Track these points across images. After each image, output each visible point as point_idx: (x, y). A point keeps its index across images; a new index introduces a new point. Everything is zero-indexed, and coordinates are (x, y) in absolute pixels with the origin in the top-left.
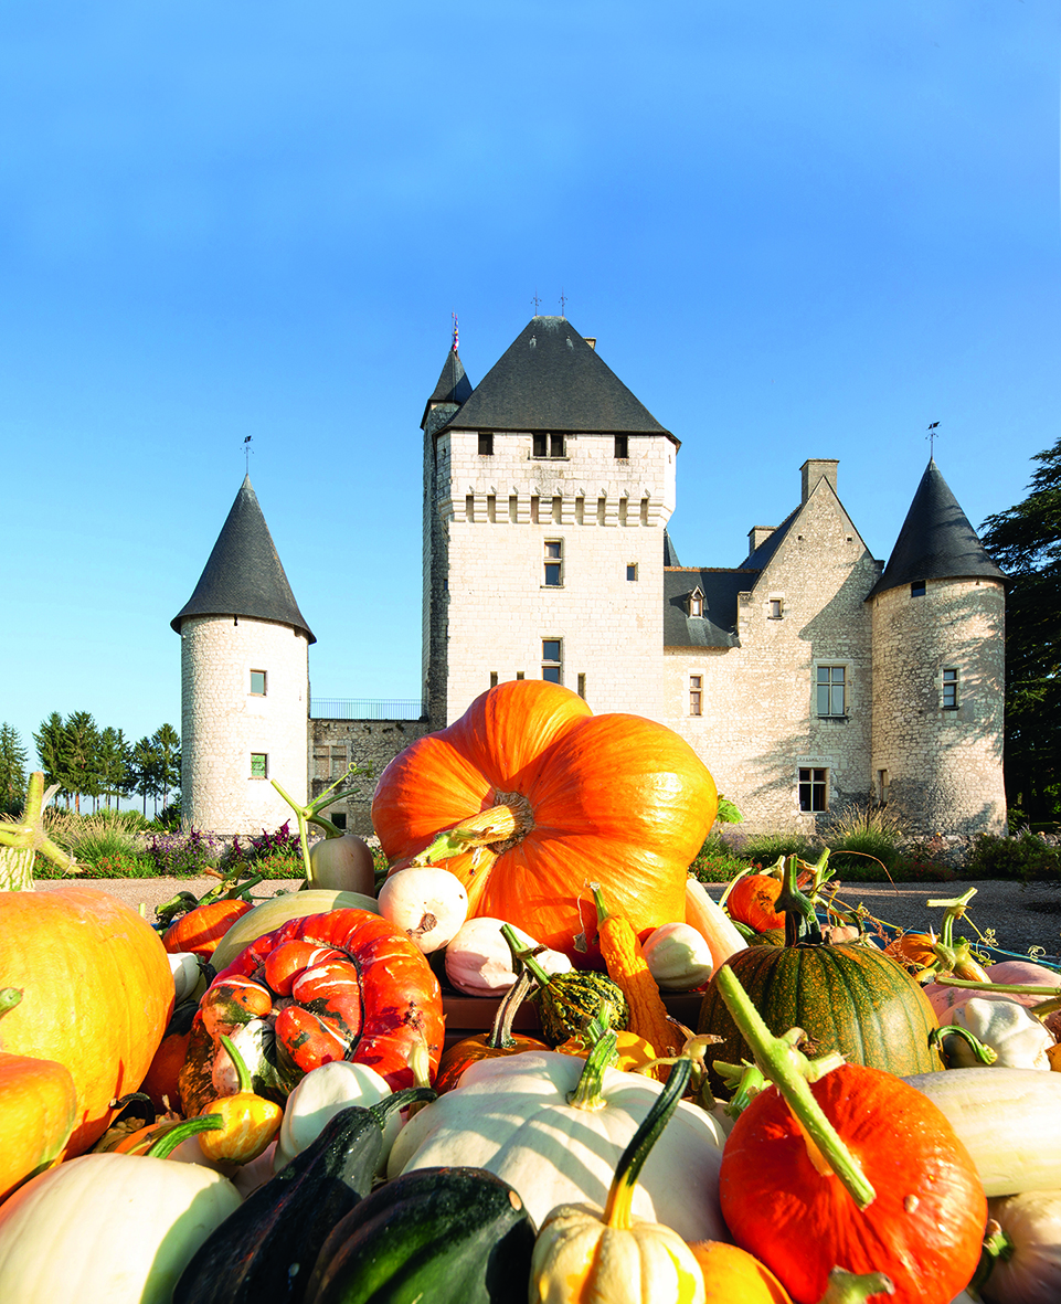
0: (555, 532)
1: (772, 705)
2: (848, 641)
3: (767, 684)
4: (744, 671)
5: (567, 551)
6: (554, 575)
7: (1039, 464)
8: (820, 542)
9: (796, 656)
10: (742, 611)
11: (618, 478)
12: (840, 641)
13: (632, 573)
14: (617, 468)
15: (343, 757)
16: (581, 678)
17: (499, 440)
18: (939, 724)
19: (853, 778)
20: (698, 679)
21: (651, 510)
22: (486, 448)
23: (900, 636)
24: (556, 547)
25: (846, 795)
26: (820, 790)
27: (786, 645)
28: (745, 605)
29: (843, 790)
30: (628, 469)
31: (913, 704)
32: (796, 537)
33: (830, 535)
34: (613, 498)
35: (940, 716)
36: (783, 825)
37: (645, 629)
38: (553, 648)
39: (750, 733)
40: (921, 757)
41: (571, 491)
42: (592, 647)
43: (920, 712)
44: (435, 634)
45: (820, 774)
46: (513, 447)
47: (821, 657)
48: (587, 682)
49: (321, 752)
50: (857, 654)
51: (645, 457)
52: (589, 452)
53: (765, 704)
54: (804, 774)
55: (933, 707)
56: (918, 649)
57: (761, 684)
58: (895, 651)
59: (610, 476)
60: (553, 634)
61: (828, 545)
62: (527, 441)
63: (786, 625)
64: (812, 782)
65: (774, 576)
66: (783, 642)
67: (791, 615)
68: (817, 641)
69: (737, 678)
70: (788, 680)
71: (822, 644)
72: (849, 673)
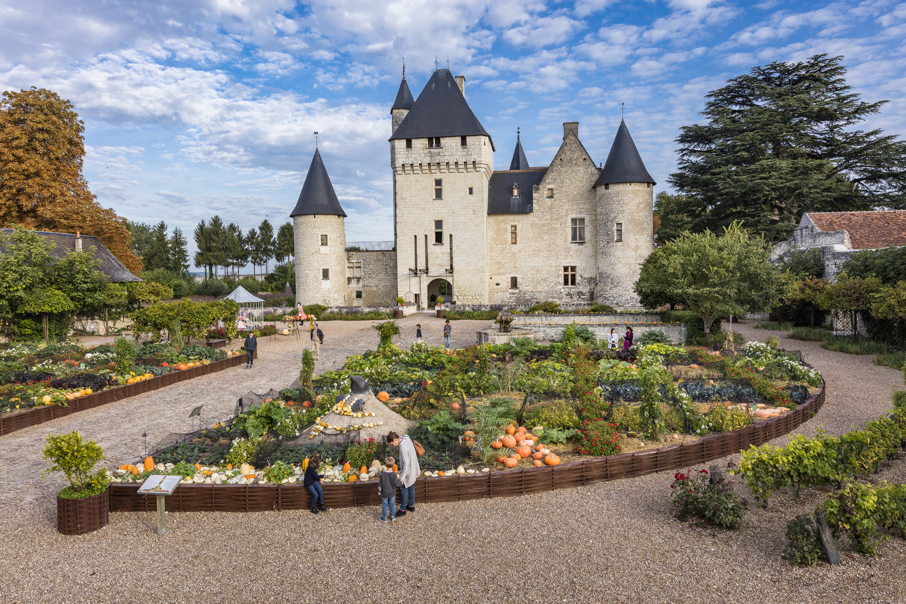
0: (438, 176)
2: (585, 206)
3: (547, 228)
4: (536, 222)
5: (444, 184)
6: (439, 195)
8: (570, 161)
9: (560, 214)
10: (535, 195)
11: (463, 154)
12: (581, 207)
13: (470, 192)
14: (462, 150)
15: (360, 267)
16: (451, 236)
17: (414, 142)
18: (615, 247)
19: (588, 270)
20: (515, 226)
21: (477, 166)
22: (409, 145)
24: (438, 182)
25: (585, 278)
26: (573, 276)
27: (555, 210)
28: (536, 192)
29: (583, 276)
30: (467, 150)
31: (605, 238)
32: (560, 159)
33: (576, 157)
34: (461, 162)
35: (615, 244)
37: (476, 215)
38: (439, 224)
39: (539, 251)
40: (608, 262)
41: (444, 160)
42: (455, 223)
43: (608, 242)
45: (574, 268)
46: (420, 144)
47: (572, 214)
48: (453, 237)
49: (351, 265)
50: (590, 213)
51: (474, 144)
52: (451, 144)
53: (546, 237)
54: (566, 269)
55: (613, 240)
56: (607, 214)
57: (544, 228)
59: (459, 153)
60: (438, 219)
61: (574, 162)
62: (426, 141)
63: (555, 201)
64: (570, 273)
65: (549, 178)
66: (554, 208)
67: (557, 196)
68: (570, 207)
69: (532, 226)
70: (556, 226)
71: (572, 208)
72: (586, 221)
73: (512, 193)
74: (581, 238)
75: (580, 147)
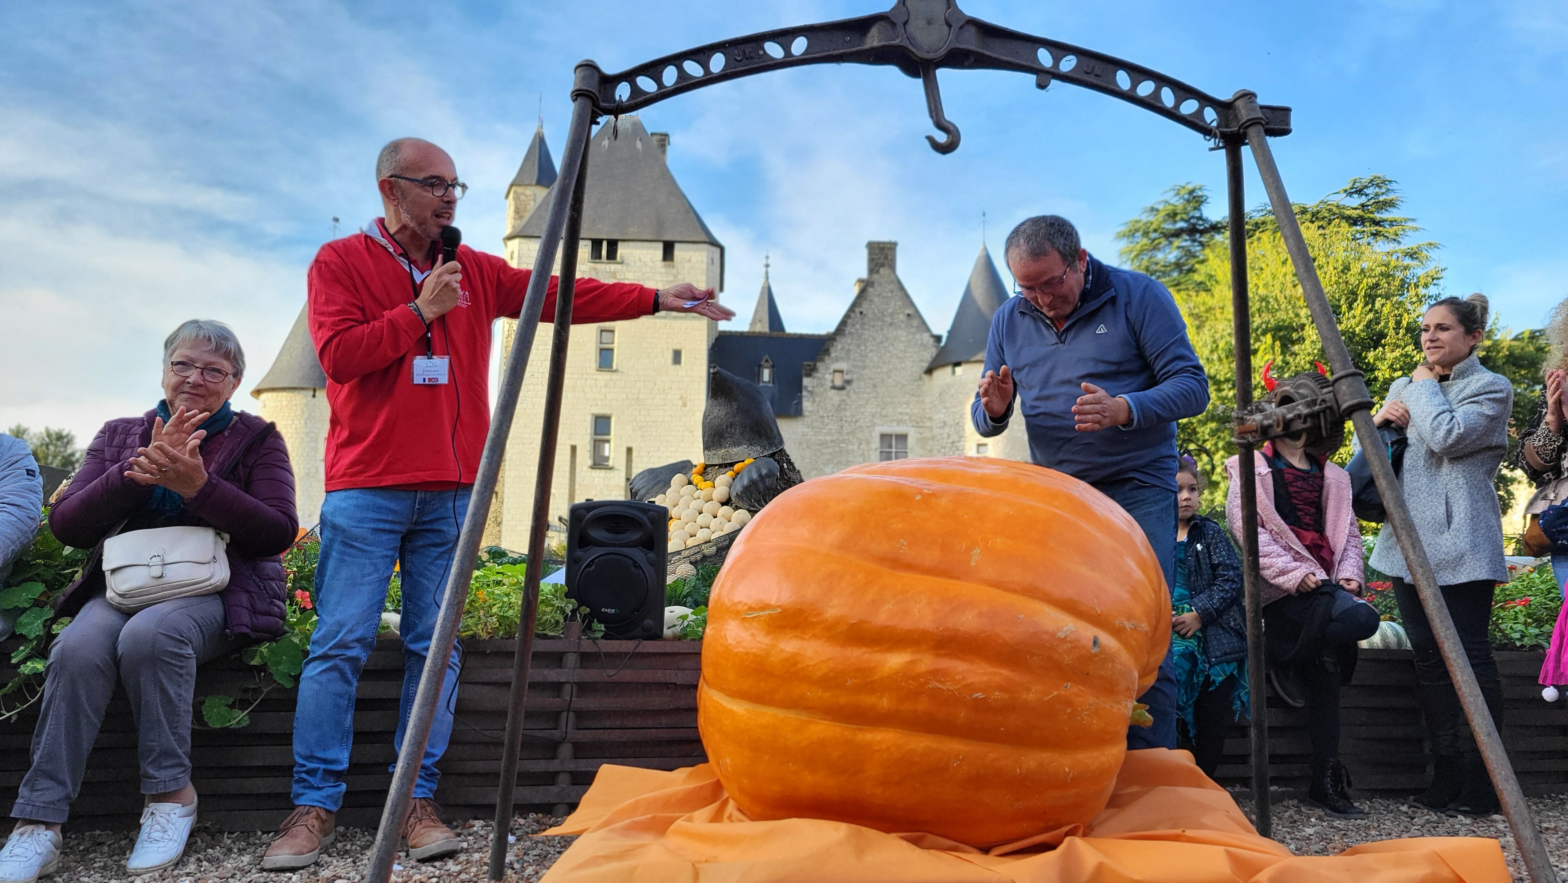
2: (908, 411)
3: (830, 450)
4: (808, 437)
5: (618, 339)
6: (605, 359)
8: (881, 318)
9: (858, 424)
10: (806, 381)
11: (664, 279)
12: (901, 410)
13: (677, 356)
14: (663, 270)
16: (629, 451)
23: (944, 411)
24: (607, 334)
27: (848, 414)
28: (809, 375)
30: (675, 271)
33: (890, 310)
37: (686, 408)
38: (602, 423)
42: (640, 424)
47: (882, 425)
48: (635, 454)
50: (918, 423)
51: (689, 260)
52: (639, 257)
56: (957, 424)
57: (824, 451)
58: (942, 424)
59: (658, 277)
60: (603, 411)
61: (888, 319)
63: (848, 394)
65: (837, 350)
66: (845, 410)
67: (854, 385)
68: (879, 410)
69: (801, 444)
70: (850, 447)
71: (884, 412)
72: (911, 441)
73: (759, 375)
75: (899, 293)
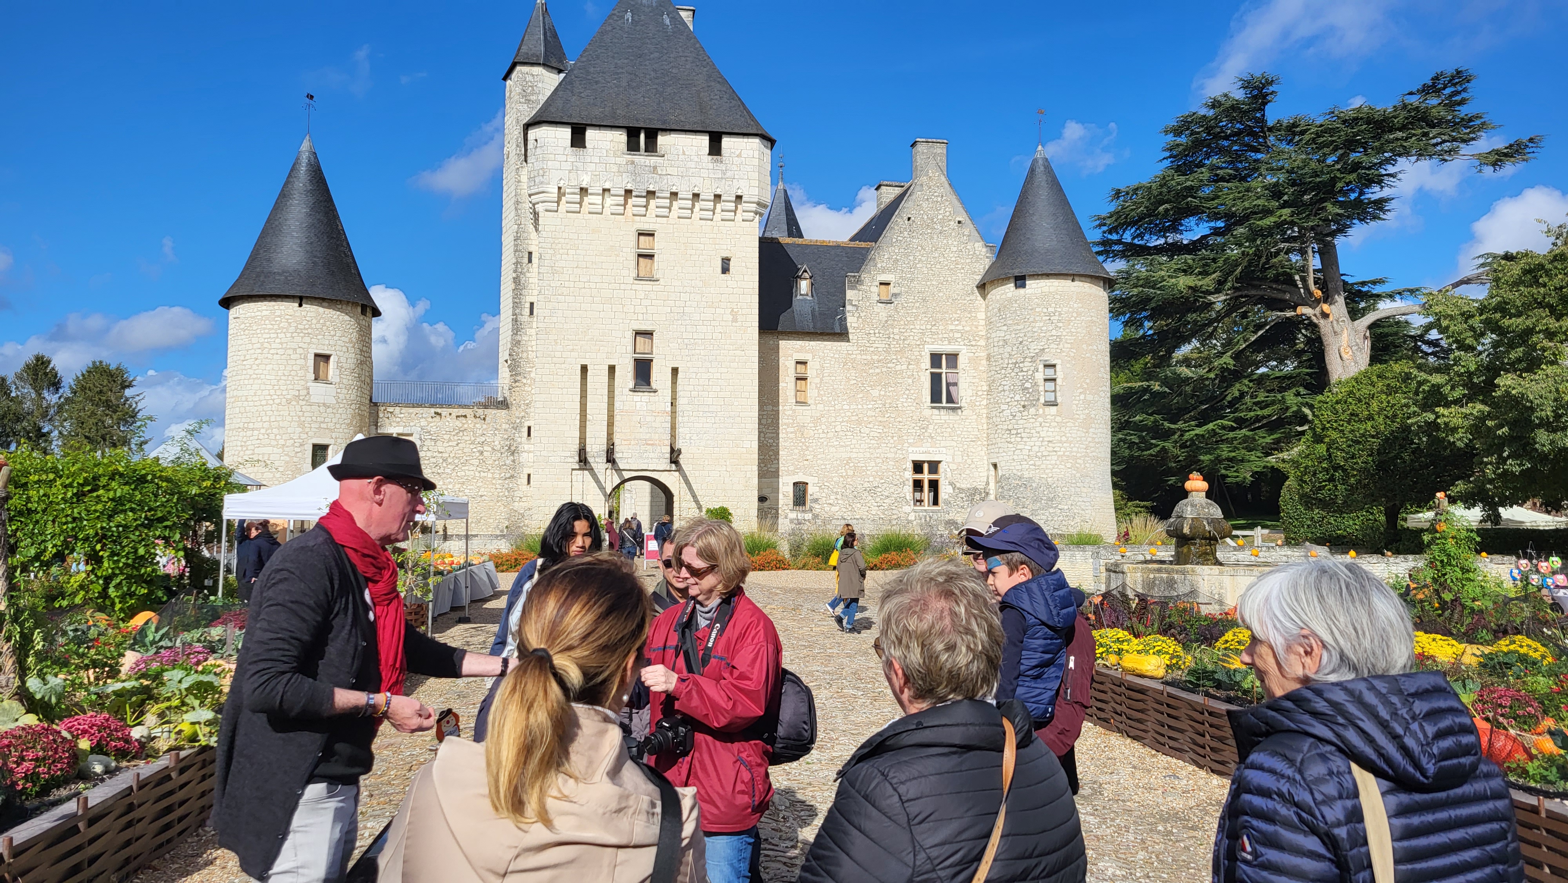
1: (882, 393)
2: (960, 328)
3: (877, 371)
4: (853, 356)
5: (660, 241)
6: (646, 267)
7: (1170, 138)
8: (930, 224)
9: (907, 342)
10: (850, 294)
11: (712, 175)
12: (953, 327)
13: (726, 266)
14: (711, 166)
16: (675, 372)
17: (592, 135)
18: (1040, 419)
19: (968, 472)
20: (804, 364)
21: (745, 207)
22: (579, 142)
23: (1005, 328)
25: (961, 490)
26: (934, 485)
27: (896, 331)
28: (853, 288)
29: (958, 485)
30: (722, 167)
31: (1017, 397)
32: (906, 218)
33: (940, 217)
34: (707, 194)
35: (1041, 411)
36: (894, 522)
37: (739, 324)
38: (644, 340)
39: (861, 422)
40: (1026, 452)
41: (662, 186)
42: (686, 342)
43: (1024, 406)
44: (517, 311)
45: (934, 466)
46: (606, 142)
47: (932, 343)
48: (680, 375)
50: (971, 341)
51: (739, 156)
52: (685, 149)
53: (875, 393)
54: (918, 467)
55: (1034, 403)
56: (1021, 343)
57: (871, 371)
58: (1001, 343)
59: (704, 173)
60: (644, 325)
61: (938, 226)
62: (621, 137)
63: (896, 309)
64: (926, 477)
65: (883, 260)
66: (893, 327)
67: (902, 299)
68: (929, 327)
69: (845, 364)
70: (898, 368)
71: (934, 329)
72: (962, 361)
73: (797, 287)
74: (950, 400)
75: (950, 198)
